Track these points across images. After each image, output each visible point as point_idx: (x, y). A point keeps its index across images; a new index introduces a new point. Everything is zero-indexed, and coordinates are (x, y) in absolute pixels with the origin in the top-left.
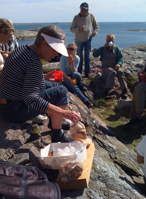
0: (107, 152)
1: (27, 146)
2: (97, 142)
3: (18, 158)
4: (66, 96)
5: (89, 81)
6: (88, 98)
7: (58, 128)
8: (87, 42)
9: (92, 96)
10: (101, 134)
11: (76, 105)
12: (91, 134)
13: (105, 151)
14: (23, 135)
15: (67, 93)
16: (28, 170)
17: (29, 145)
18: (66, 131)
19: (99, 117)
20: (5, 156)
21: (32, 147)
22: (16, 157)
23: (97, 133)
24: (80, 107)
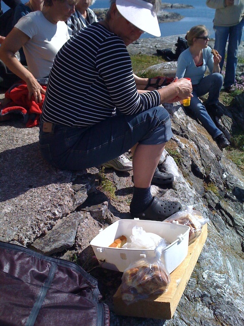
0: (237, 237)
1: (75, 218)
2: (223, 215)
3: (52, 240)
4: (164, 126)
5: (229, 99)
6: (223, 130)
7: (143, 187)
8: (236, 26)
9: (229, 127)
10: (233, 201)
11: (195, 142)
12: (213, 198)
13: (233, 235)
14: (72, 195)
15: (167, 120)
16: (60, 269)
17: (80, 216)
18: (165, 190)
19: (238, 167)
20: (28, 233)
21: (86, 220)
22: (49, 237)
23: (226, 196)
24: (202, 145)
